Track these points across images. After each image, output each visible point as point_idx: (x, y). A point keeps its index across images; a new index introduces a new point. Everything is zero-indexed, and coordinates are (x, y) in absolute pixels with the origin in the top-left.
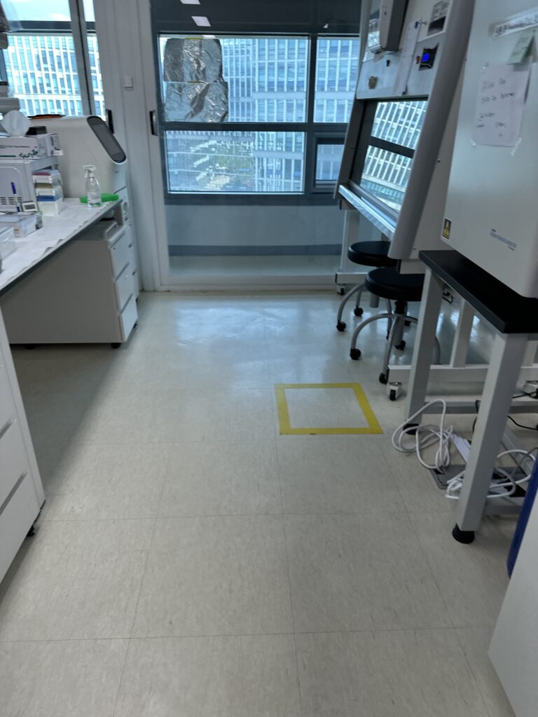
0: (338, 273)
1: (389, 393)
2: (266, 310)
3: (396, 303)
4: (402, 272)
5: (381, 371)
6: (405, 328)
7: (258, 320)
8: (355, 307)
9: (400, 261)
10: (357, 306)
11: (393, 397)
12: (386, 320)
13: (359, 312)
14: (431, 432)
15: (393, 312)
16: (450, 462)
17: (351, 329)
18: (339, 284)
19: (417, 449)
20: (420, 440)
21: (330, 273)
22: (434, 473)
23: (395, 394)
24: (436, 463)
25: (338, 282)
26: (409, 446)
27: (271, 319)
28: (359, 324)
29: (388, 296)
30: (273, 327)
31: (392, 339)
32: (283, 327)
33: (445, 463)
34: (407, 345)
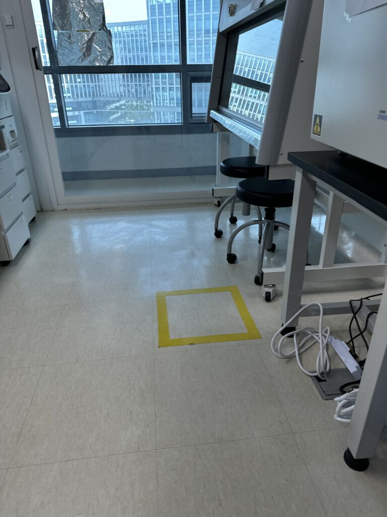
0: (214, 188)
1: (264, 295)
2: (153, 222)
3: (266, 210)
4: (270, 178)
5: (256, 273)
6: (275, 232)
7: (145, 231)
8: (230, 216)
9: (268, 167)
10: (232, 215)
11: (268, 298)
12: (257, 225)
13: (233, 220)
14: (309, 334)
15: (263, 219)
16: (330, 367)
17: (227, 235)
18: (215, 197)
19: (297, 354)
20: (298, 344)
21: (208, 189)
22: (316, 381)
23: (270, 296)
24: (317, 370)
25: (215, 196)
26: (288, 352)
27: (157, 230)
28: (234, 230)
29: (258, 203)
30: (157, 237)
31: (264, 243)
32: (167, 237)
33: (325, 368)
34: (277, 248)
